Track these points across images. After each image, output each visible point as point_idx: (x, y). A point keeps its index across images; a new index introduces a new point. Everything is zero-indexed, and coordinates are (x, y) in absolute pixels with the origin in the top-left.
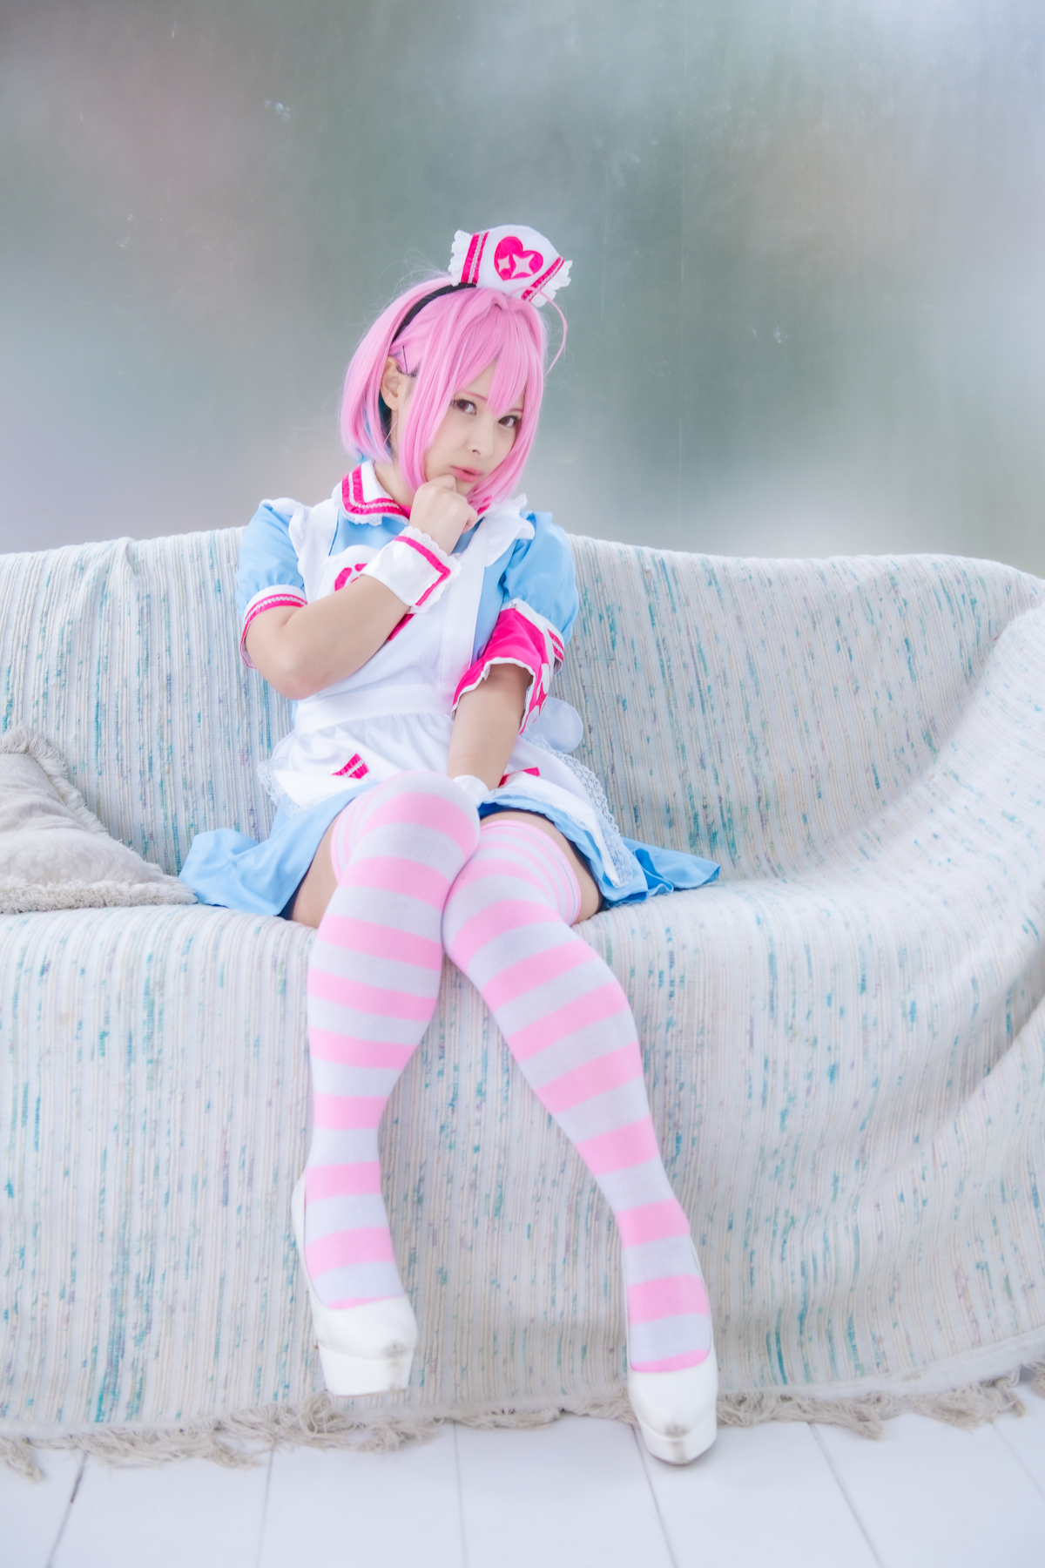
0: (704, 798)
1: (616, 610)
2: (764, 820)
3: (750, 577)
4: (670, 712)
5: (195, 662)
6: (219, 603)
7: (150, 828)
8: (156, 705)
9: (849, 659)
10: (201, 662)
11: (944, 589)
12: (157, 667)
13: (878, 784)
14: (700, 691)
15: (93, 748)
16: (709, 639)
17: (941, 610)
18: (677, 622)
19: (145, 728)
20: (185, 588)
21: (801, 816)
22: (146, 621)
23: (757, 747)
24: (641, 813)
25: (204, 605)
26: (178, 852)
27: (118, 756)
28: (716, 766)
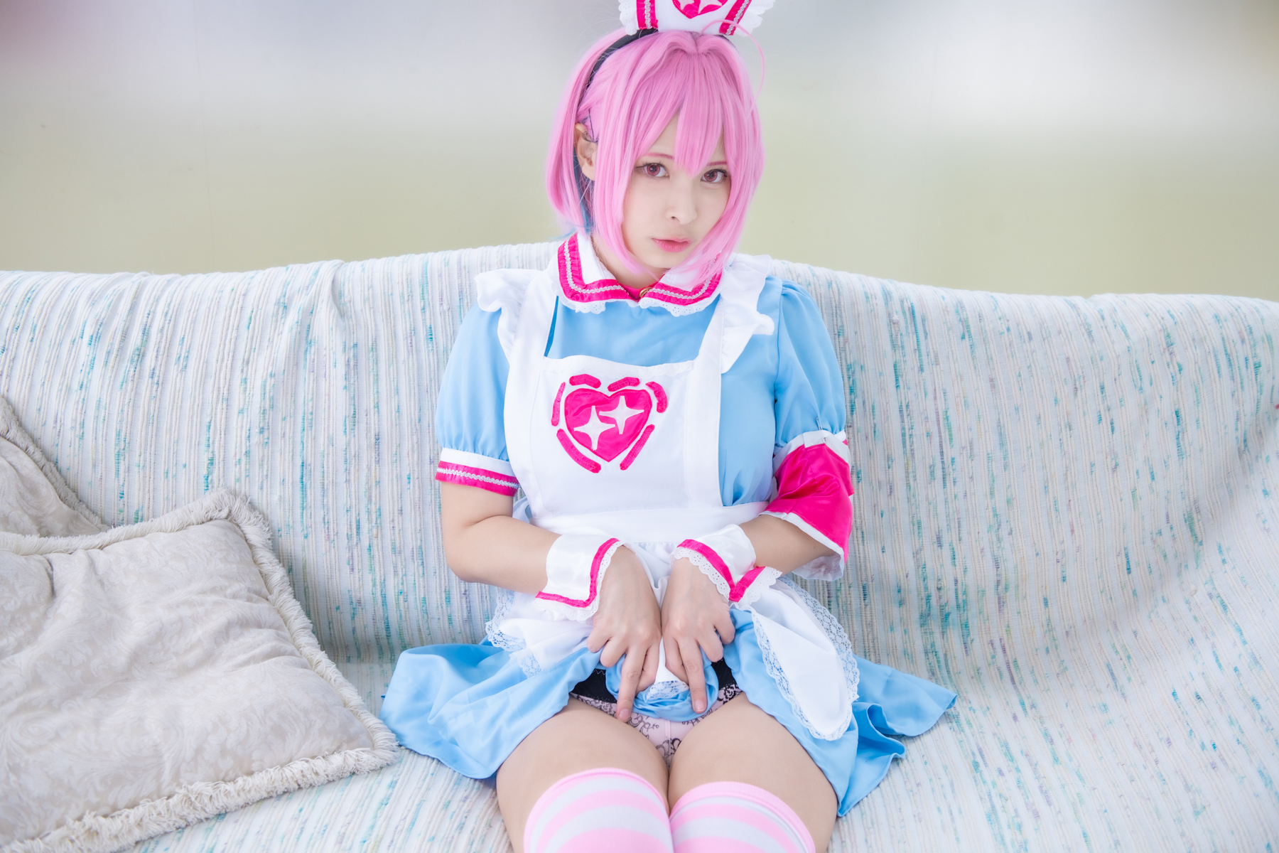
0: (939, 580)
1: (858, 369)
2: (1001, 603)
3: (1008, 329)
4: (908, 485)
5: (405, 421)
6: (431, 353)
7: (358, 595)
8: (364, 466)
9: (1110, 432)
10: (411, 419)
11: (1226, 350)
12: (365, 425)
13: (1129, 569)
14: (943, 462)
15: (298, 511)
16: (957, 405)
17: (1220, 377)
18: (924, 383)
19: (353, 490)
20: (394, 335)
21: (1042, 601)
22: (352, 374)
23: (999, 525)
24: (870, 590)
25: (415, 356)
26: (387, 618)
27: (324, 518)
28: (955, 546)
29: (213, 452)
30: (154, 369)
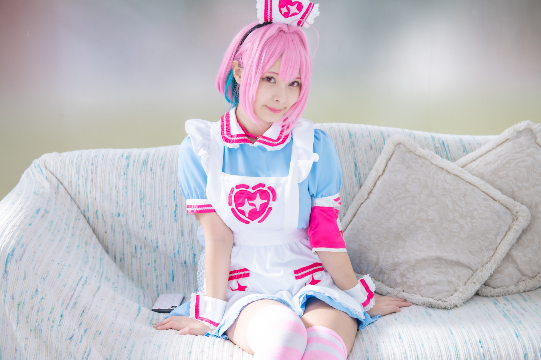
29: (177, 202)
30: (152, 168)
